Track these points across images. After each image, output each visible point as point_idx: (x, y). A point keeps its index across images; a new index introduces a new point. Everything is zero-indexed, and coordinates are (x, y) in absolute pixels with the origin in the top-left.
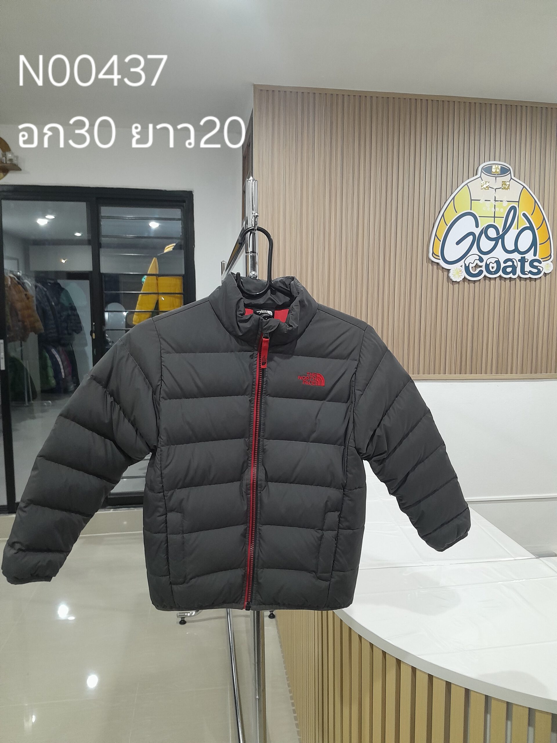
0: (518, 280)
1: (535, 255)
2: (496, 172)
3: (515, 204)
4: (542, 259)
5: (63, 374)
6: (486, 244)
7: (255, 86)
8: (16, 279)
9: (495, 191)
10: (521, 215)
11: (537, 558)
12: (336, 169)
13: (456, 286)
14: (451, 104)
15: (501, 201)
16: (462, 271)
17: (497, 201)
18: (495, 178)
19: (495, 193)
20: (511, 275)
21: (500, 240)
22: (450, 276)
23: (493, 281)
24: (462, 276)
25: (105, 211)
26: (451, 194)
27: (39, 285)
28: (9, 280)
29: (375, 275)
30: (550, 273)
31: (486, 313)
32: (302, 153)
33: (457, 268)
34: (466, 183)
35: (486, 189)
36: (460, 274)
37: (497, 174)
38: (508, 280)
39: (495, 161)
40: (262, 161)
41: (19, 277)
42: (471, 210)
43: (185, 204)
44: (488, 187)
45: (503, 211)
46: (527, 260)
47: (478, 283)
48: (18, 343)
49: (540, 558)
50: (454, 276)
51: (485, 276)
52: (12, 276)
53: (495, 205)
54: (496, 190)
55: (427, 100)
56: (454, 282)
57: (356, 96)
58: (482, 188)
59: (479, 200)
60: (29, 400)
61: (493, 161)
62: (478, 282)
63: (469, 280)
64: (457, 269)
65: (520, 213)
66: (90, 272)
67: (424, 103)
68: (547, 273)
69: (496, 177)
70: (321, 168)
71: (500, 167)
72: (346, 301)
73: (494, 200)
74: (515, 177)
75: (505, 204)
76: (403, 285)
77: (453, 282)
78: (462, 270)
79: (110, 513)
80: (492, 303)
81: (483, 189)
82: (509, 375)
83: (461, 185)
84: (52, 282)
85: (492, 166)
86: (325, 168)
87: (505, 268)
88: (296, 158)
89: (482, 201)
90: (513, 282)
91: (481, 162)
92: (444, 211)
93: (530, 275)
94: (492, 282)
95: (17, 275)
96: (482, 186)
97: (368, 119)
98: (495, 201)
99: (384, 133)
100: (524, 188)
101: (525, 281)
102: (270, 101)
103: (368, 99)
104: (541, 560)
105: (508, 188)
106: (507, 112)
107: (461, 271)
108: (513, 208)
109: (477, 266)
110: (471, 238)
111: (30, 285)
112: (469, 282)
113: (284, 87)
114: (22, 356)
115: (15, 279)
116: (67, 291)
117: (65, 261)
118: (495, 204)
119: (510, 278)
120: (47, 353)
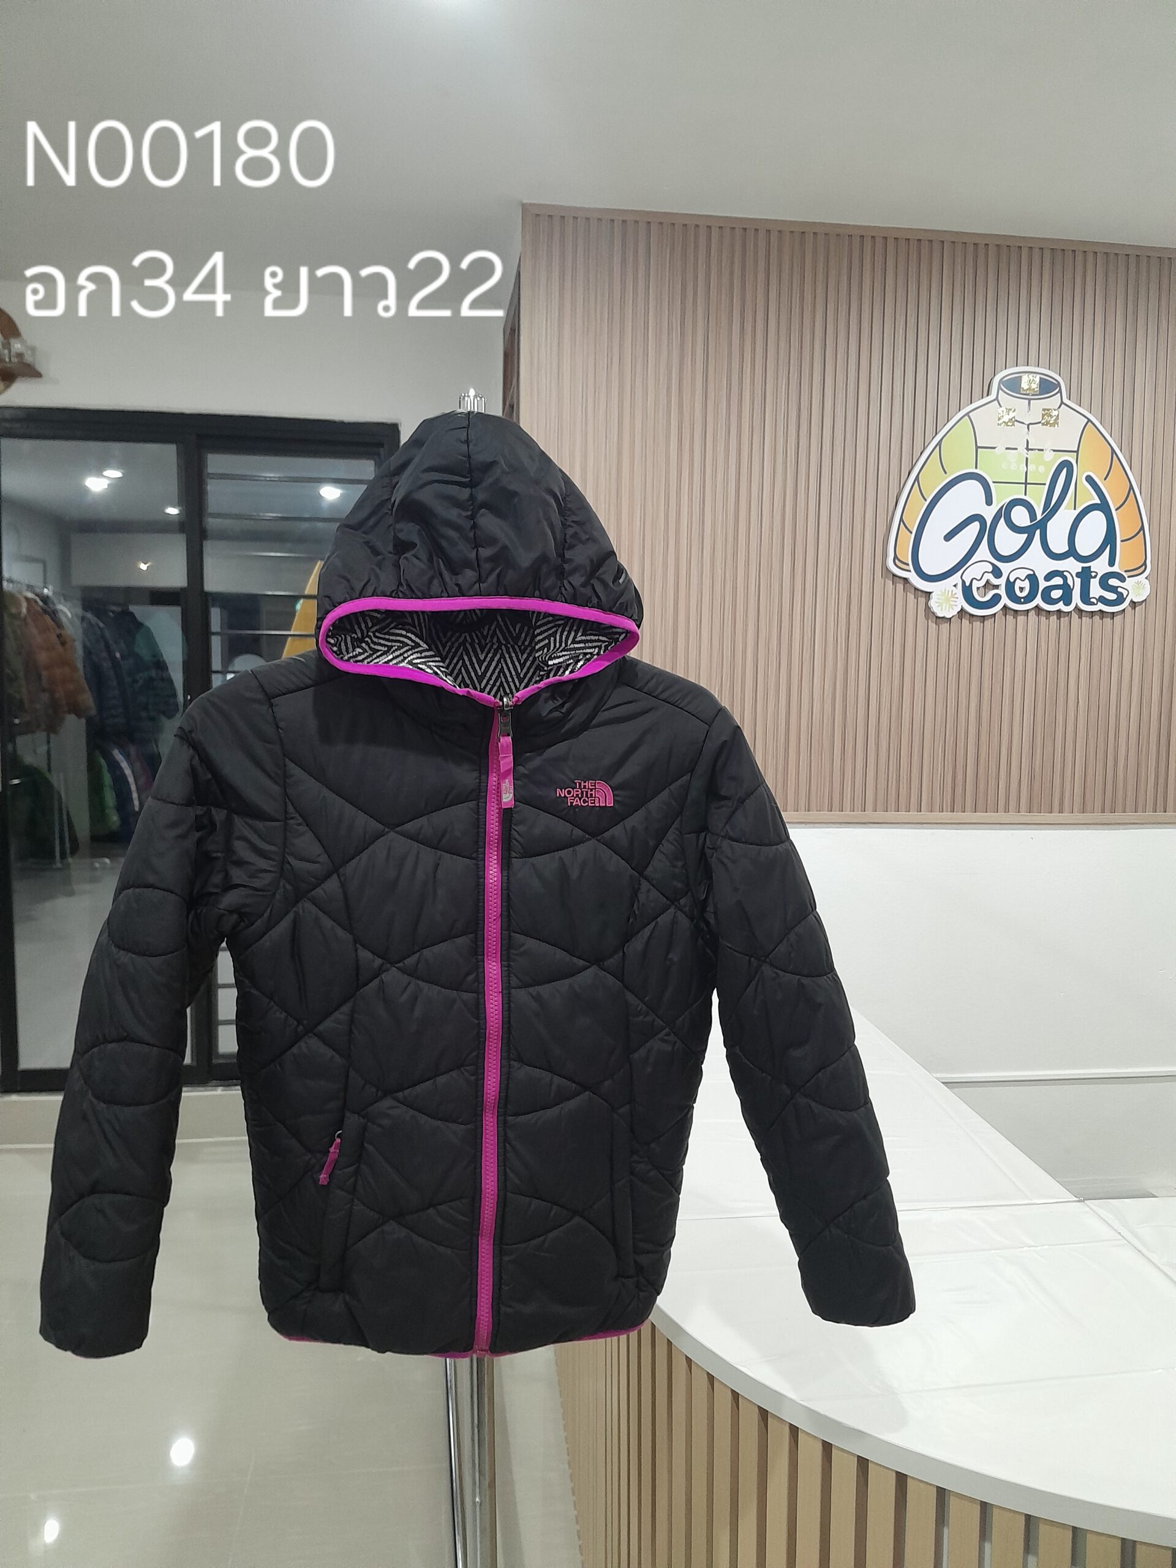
0: (1075, 616)
1: (1112, 562)
2: (1029, 389)
3: (1069, 456)
4: (1126, 571)
5: (136, 803)
6: (1007, 541)
7: (525, 208)
8: (40, 603)
9: (1027, 430)
10: (1081, 480)
11: (1078, 1201)
12: (693, 379)
13: (945, 627)
14: (936, 247)
15: (1039, 450)
16: (956, 596)
17: (1032, 450)
18: (1027, 401)
19: (1028, 433)
20: (1060, 606)
21: (1038, 532)
22: (932, 606)
23: (1022, 617)
24: (956, 605)
25: (216, 462)
26: (934, 434)
27: (89, 615)
28: (24, 605)
29: (773, 601)
30: (1143, 602)
31: (1008, 684)
32: (621, 346)
33: (945, 590)
34: (967, 412)
35: (1009, 424)
36: (951, 603)
37: (1033, 393)
38: (1053, 615)
39: (1028, 365)
40: (538, 363)
41: (45, 600)
42: (976, 468)
43: (381, 449)
44: (1013, 421)
45: (1044, 471)
46: (1095, 574)
47: (990, 620)
48: (41, 736)
49: (1085, 1202)
50: (940, 605)
51: (1005, 607)
52: (30, 595)
53: (1027, 459)
54: (1030, 426)
55: (886, 238)
56: (939, 618)
57: (737, 229)
58: (1000, 422)
59: (994, 448)
60: (63, 856)
61: (1024, 365)
62: (992, 618)
63: (972, 615)
64: (947, 592)
65: (1080, 475)
66: (183, 589)
67: (879, 243)
68: (1138, 602)
69: (1030, 400)
70: (661, 378)
71: (1037, 380)
72: (711, 656)
73: (1026, 447)
74: (1070, 399)
75: (1049, 456)
76: (833, 623)
77: (938, 620)
78: (956, 594)
79: (217, 1095)
80: (1021, 662)
81: (1003, 425)
82: (1055, 817)
83: (957, 416)
84: (118, 609)
85: (1021, 377)
86: (670, 379)
87: (1048, 590)
88: (609, 356)
89: (1001, 449)
90: (1064, 620)
91: (999, 368)
92: (918, 471)
93: (1101, 606)
94: (1021, 619)
95: (42, 594)
96: (999, 419)
97: (761, 276)
98: (1028, 449)
99: (793, 306)
100: (1089, 423)
101: (1090, 618)
102: (556, 237)
103: (762, 234)
104: (1088, 1206)
105: (1056, 422)
106: (1053, 264)
107: (953, 595)
108: (1066, 464)
109: (988, 585)
110: (975, 526)
111: (69, 615)
112: (971, 618)
113: (584, 209)
114: (49, 765)
115: (36, 602)
116: (148, 630)
117: (148, 567)
118: (1027, 456)
119: (1059, 611)
120: (104, 758)
